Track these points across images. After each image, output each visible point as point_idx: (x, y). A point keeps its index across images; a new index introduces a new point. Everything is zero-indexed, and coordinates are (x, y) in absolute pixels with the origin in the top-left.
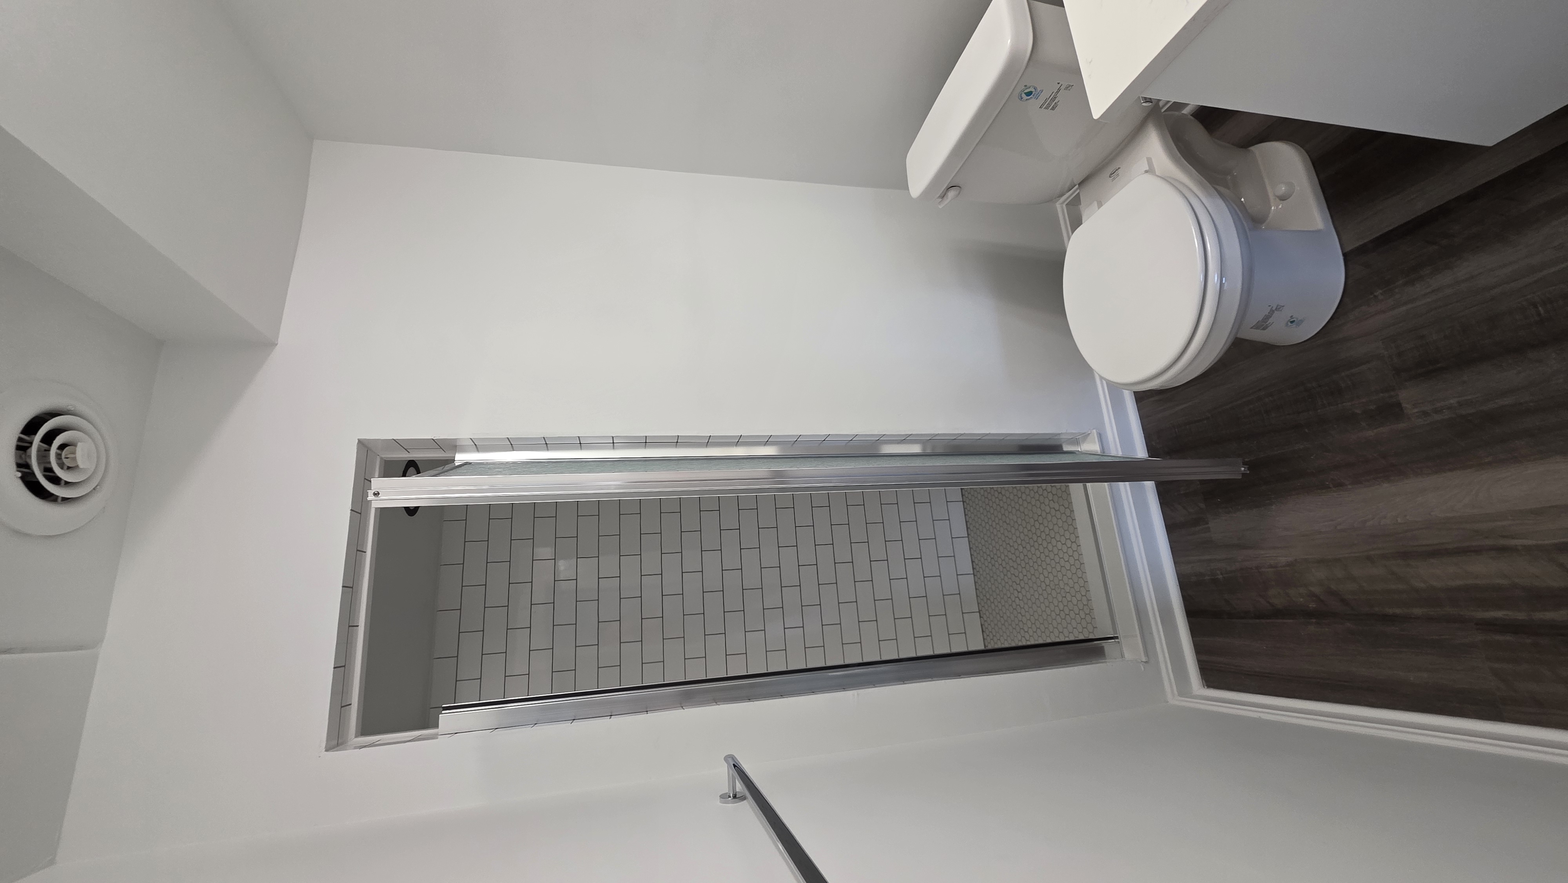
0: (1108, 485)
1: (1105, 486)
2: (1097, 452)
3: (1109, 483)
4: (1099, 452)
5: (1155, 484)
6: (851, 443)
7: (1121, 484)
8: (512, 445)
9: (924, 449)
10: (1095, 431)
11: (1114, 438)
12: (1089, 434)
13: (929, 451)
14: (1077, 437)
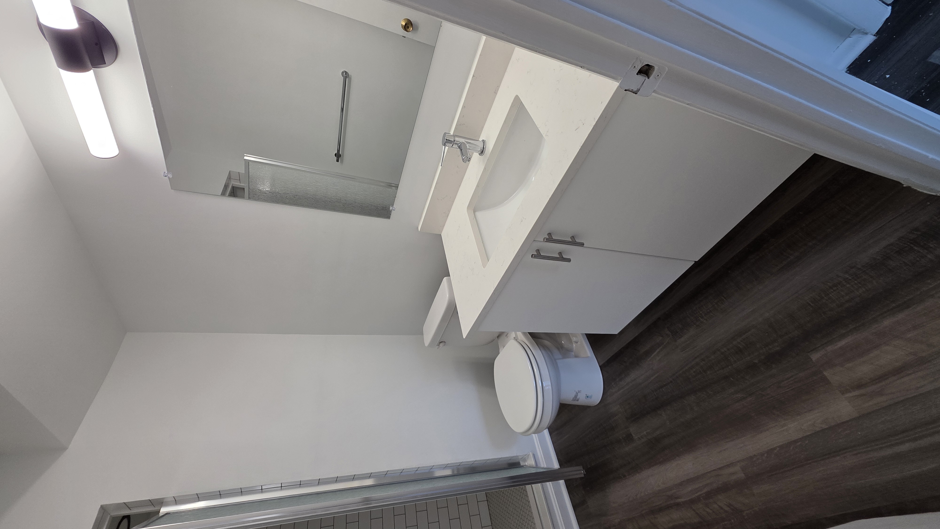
0: (540, 484)
1: (539, 485)
2: (533, 466)
3: (541, 484)
4: (534, 465)
5: (565, 481)
6: (417, 472)
7: (548, 483)
8: (198, 498)
9: (453, 471)
10: (531, 453)
11: (541, 456)
12: (529, 455)
13: (456, 472)
14: (525, 457)
